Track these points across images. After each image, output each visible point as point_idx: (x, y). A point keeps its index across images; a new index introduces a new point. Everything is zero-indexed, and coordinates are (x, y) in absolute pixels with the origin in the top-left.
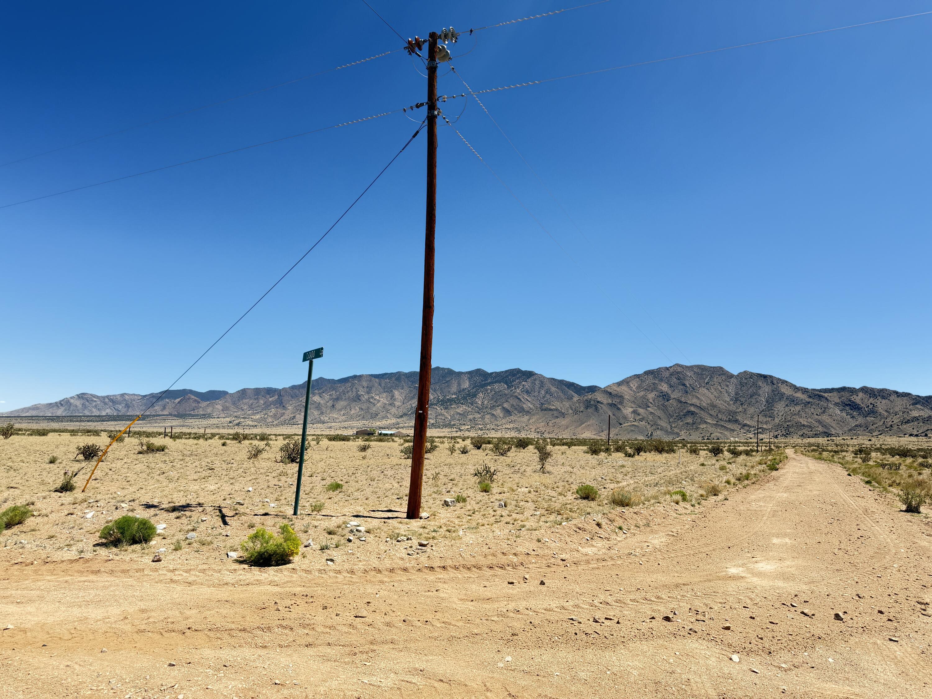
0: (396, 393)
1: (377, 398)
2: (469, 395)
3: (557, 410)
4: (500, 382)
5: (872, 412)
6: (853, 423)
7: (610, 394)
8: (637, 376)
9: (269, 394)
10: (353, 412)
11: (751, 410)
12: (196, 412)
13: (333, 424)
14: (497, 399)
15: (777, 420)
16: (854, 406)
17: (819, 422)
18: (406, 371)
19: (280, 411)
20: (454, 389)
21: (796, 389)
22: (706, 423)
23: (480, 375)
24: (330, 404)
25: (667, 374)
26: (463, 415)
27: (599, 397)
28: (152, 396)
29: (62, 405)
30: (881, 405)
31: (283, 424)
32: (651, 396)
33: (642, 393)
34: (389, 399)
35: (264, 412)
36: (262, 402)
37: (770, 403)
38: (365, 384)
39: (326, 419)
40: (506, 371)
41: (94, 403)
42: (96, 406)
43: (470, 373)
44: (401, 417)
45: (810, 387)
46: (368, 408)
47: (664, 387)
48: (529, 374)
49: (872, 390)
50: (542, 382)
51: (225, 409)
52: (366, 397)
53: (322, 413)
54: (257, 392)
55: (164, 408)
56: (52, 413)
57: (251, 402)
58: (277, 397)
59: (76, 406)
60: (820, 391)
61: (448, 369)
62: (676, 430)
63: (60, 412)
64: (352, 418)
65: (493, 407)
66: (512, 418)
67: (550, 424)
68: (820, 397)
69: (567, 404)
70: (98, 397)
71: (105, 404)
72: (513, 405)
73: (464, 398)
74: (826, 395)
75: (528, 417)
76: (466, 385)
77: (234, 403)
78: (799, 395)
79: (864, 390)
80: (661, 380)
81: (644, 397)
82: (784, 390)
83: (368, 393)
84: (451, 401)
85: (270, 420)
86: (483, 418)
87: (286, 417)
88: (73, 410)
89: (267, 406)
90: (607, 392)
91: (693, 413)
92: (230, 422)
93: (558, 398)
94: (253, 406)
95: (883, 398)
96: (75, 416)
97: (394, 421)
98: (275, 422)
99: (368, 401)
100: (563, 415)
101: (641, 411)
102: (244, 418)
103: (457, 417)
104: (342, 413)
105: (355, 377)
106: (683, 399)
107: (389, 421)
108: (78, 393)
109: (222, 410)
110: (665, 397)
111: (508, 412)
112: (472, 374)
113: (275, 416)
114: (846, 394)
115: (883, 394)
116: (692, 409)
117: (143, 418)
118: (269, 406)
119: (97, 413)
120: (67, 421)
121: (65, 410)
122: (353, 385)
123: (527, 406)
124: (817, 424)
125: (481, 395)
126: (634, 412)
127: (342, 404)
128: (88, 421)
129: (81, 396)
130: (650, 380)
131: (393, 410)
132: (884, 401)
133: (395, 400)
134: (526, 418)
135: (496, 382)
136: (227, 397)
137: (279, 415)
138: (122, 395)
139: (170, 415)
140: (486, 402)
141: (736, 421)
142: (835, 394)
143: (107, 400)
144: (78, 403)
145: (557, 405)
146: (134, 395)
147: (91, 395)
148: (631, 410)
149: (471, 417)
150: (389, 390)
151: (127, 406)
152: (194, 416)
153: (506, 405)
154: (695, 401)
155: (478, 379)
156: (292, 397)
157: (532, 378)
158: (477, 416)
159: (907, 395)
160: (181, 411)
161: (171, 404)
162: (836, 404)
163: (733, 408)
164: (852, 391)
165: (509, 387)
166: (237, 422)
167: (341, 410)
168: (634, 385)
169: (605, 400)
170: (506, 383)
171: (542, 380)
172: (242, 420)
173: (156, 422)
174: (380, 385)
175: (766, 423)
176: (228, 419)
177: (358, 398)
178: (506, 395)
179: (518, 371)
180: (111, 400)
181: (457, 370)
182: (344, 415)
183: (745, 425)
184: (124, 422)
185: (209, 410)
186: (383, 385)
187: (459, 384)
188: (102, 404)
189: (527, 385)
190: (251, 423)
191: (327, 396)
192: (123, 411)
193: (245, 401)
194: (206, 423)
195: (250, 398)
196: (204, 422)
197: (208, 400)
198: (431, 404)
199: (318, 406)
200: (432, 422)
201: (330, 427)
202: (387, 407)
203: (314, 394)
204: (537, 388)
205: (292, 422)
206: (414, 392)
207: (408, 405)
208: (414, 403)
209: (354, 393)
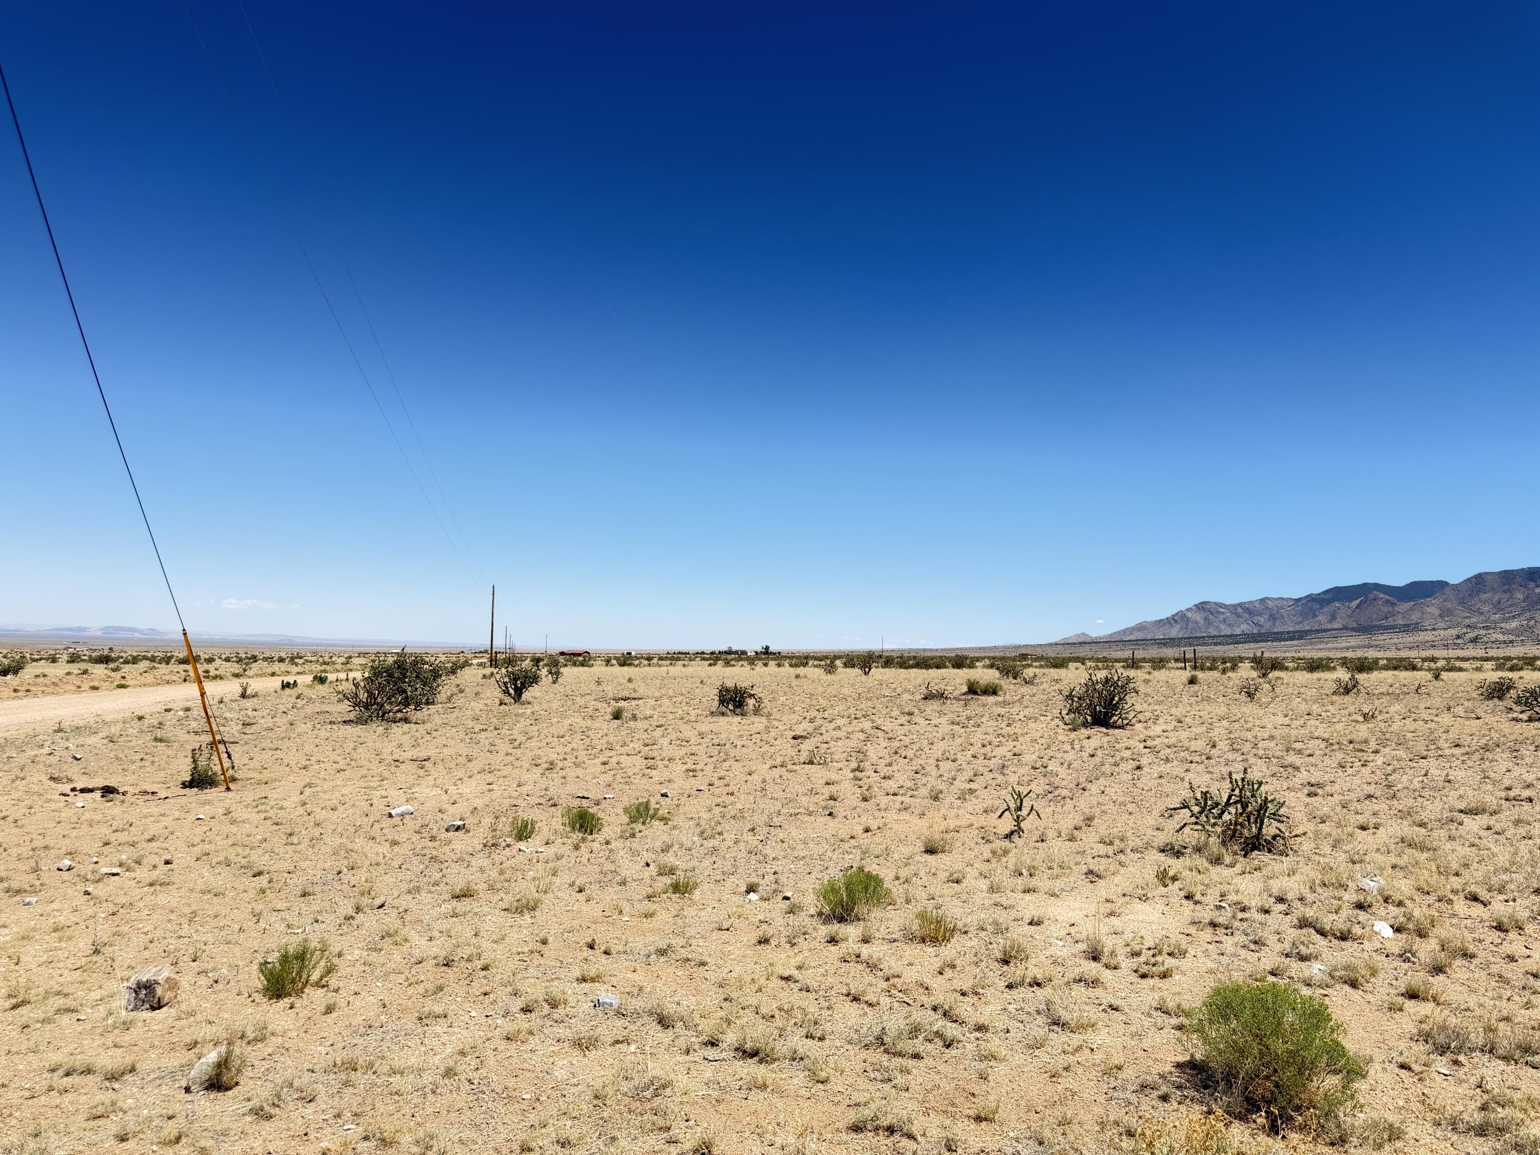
9: (1533, 580)
12: (1391, 621)
28: (1311, 598)
29: (1176, 621)
35: (1528, 615)
36: (1520, 596)
41: (1222, 617)
42: (1224, 620)
51: (1445, 613)
54: (1508, 578)
55: (1333, 617)
56: (1164, 635)
57: (1497, 597)
59: (1196, 622)
63: (1174, 632)
70: (1225, 606)
71: (1238, 616)
77: (1462, 602)
88: (1193, 628)
89: (1532, 604)
92: (1458, 637)
94: (1502, 606)
96: (1196, 637)
102: (1485, 628)
108: (1197, 603)
109: (1441, 616)
117: (1300, 635)
119: (1228, 631)
120: (1186, 645)
121: (1182, 629)
128: (1216, 644)
129: (1202, 607)
136: (1447, 590)
138: (1263, 601)
139: (1345, 628)
143: (1240, 610)
144: (1198, 617)
146: (1282, 599)
147: (1215, 603)
151: (1273, 618)
152: (1387, 628)
160: (1363, 621)
161: (1344, 611)
166: (1472, 635)
172: (1482, 632)
173: (1321, 642)
176: (1454, 632)
180: (1245, 610)
184: (1269, 643)
185: (1415, 617)
188: (1234, 617)
190: (1501, 637)
192: (1267, 626)
193: (1483, 596)
194: (1411, 639)
195: (1493, 590)
196: (1409, 639)
197: (1411, 599)
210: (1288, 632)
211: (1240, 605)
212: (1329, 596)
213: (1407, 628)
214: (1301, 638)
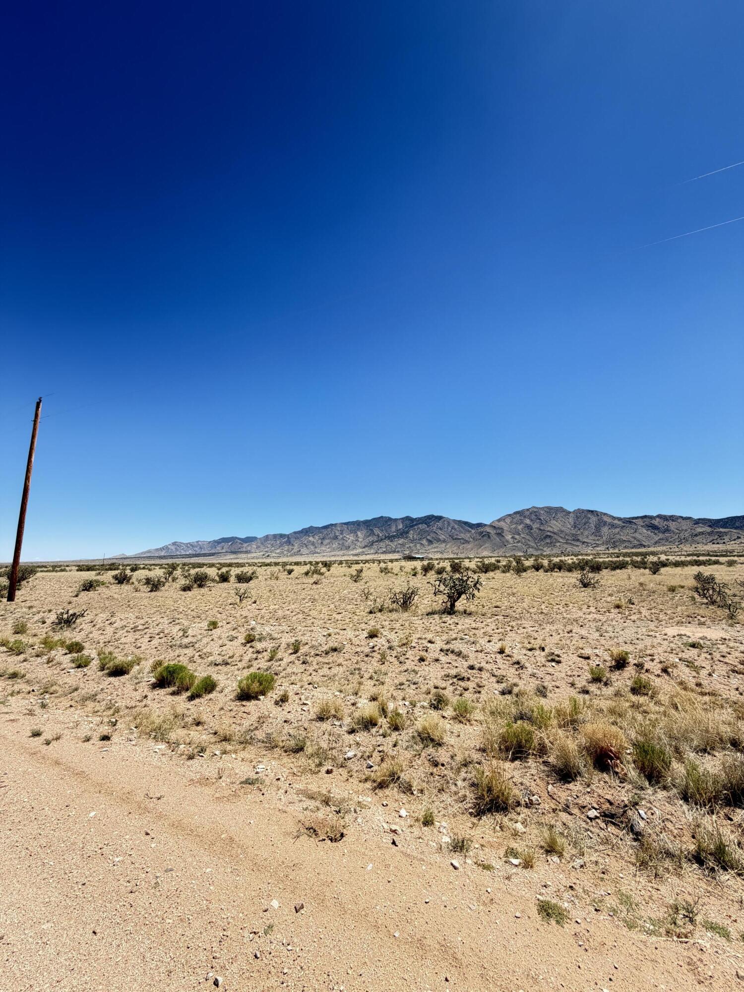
0: (359, 533)
1: (348, 536)
2: (404, 532)
3: (462, 539)
4: (422, 524)
5: (667, 530)
6: (656, 538)
7: (495, 527)
8: (509, 515)
9: (282, 537)
10: (334, 546)
11: (586, 533)
12: (242, 550)
13: (325, 554)
14: (422, 533)
15: (604, 538)
16: (654, 527)
17: (635, 538)
18: (362, 520)
19: (291, 547)
20: (393, 529)
21: (614, 518)
22: (559, 542)
23: (409, 520)
24: (320, 541)
25: (528, 513)
26: (403, 545)
27: (488, 530)
28: (215, 541)
30: (673, 525)
31: (295, 554)
32: (520, 527)
33: (514, 526)
36: (278, 542)
37: (598, 528)
38: (339, 529)
40: (425, 517)
42: (183, 549)
43: (402, 519)
44: (364, 547)
45: (622, 517)
46: (343, 543)
47: (528, 521)
48: (440, 518)
49: (665, 516)
50: (449, 522)
51: (258, 547)
52: (341, 536)
53: (316, 547)
55: (223, 548)
57: (272, 542)
58: (287, 539)
59: (172, 550)
60: (629, 518)
61: (389, 517)
62: (541, 548)
64: (334, 550)
65: (420, 539)
66: (435, 545)
67: (461, 548)
68: (630, 522)
69: (469, 535)
71: (188, 547)
72: (433, 537)
73: (401, 534)
74: (634, 521)
75: (445, 544)
76: (400, 526)
77: (262, 544)
78: (616, 522)
79: (659, 516)
80: (525, 517)
81: (515, 528)
82: (605, 519)
83: (342, 534)
84: (394, 536)
85: (285, 553)
86: (415, 546)
88: (170, 552)
89: (281, 545)
90: (491, 526)
91: (550, 536)
93: (460, 532)
94: (274, 545)
95: (673, 521)
97: (361, 550)
98: (289, 554)
99: (343, 539)
100: (467, 542)
101: (517, 537)
103: (399, 546)
105: (332, 525)
106: (542, 528)
107: (358, 551)
110: (529, 527)
111: (430, 542)
113: (288, 551)
114: (647, 520)
115: (673, 518)
116: (549, 534)
117: (213, 554)
123: (442, 537)
124: (633, 540)
125: (411, 532)
126: (513, 538)
127: (327, 541)
130: (518, 517)
131: (359, 544)
132: (674, 523)
135: (419, 524)
138: (197, 542)
139: (226, 552)
141: (578, 540)
142: (640, 520)
144: (173, 548)
145: (462, 536)
148: (511, 536)
149: (407, 546)
150: (354, 532)
151: (201, 548)
153: (428, 537)
154: (549, 529)
155: (408, 522)
157: (442, 520)
158: (411, 545)
159: (690, 518)
160: (233, 550)
161: (226, 546)
162: (642, 526)
163: (574, 532)
164: (651, 518)
165: (428, 526)
167: (326, 545)
168: (508, 520)
169: (492, 532)
170: (426, 524)
175: (598, 540)
176: (262, 553)
177: (336, 538)
178: (427, 531)
180: (191, 545)
181: (393, 517)
183: (584, 543)
185: (249, 548)
186: (350, 529)
187: (396, 526)
188: (186, 548)
189: (439, 524)
190: (275, 555)
196: (249, 555)
197: (246, 542)
198: (382, 539)
199: (313, 544)
200: (384, 550)
201: (324, 556)
202: (354, 542)
203: (309, 536)
204: (446, 526)
205: (299, 553)
206: (370, 532)
207: (367, 540)
208: (371, 539)
209: (333, 535)
214: (213, 555)
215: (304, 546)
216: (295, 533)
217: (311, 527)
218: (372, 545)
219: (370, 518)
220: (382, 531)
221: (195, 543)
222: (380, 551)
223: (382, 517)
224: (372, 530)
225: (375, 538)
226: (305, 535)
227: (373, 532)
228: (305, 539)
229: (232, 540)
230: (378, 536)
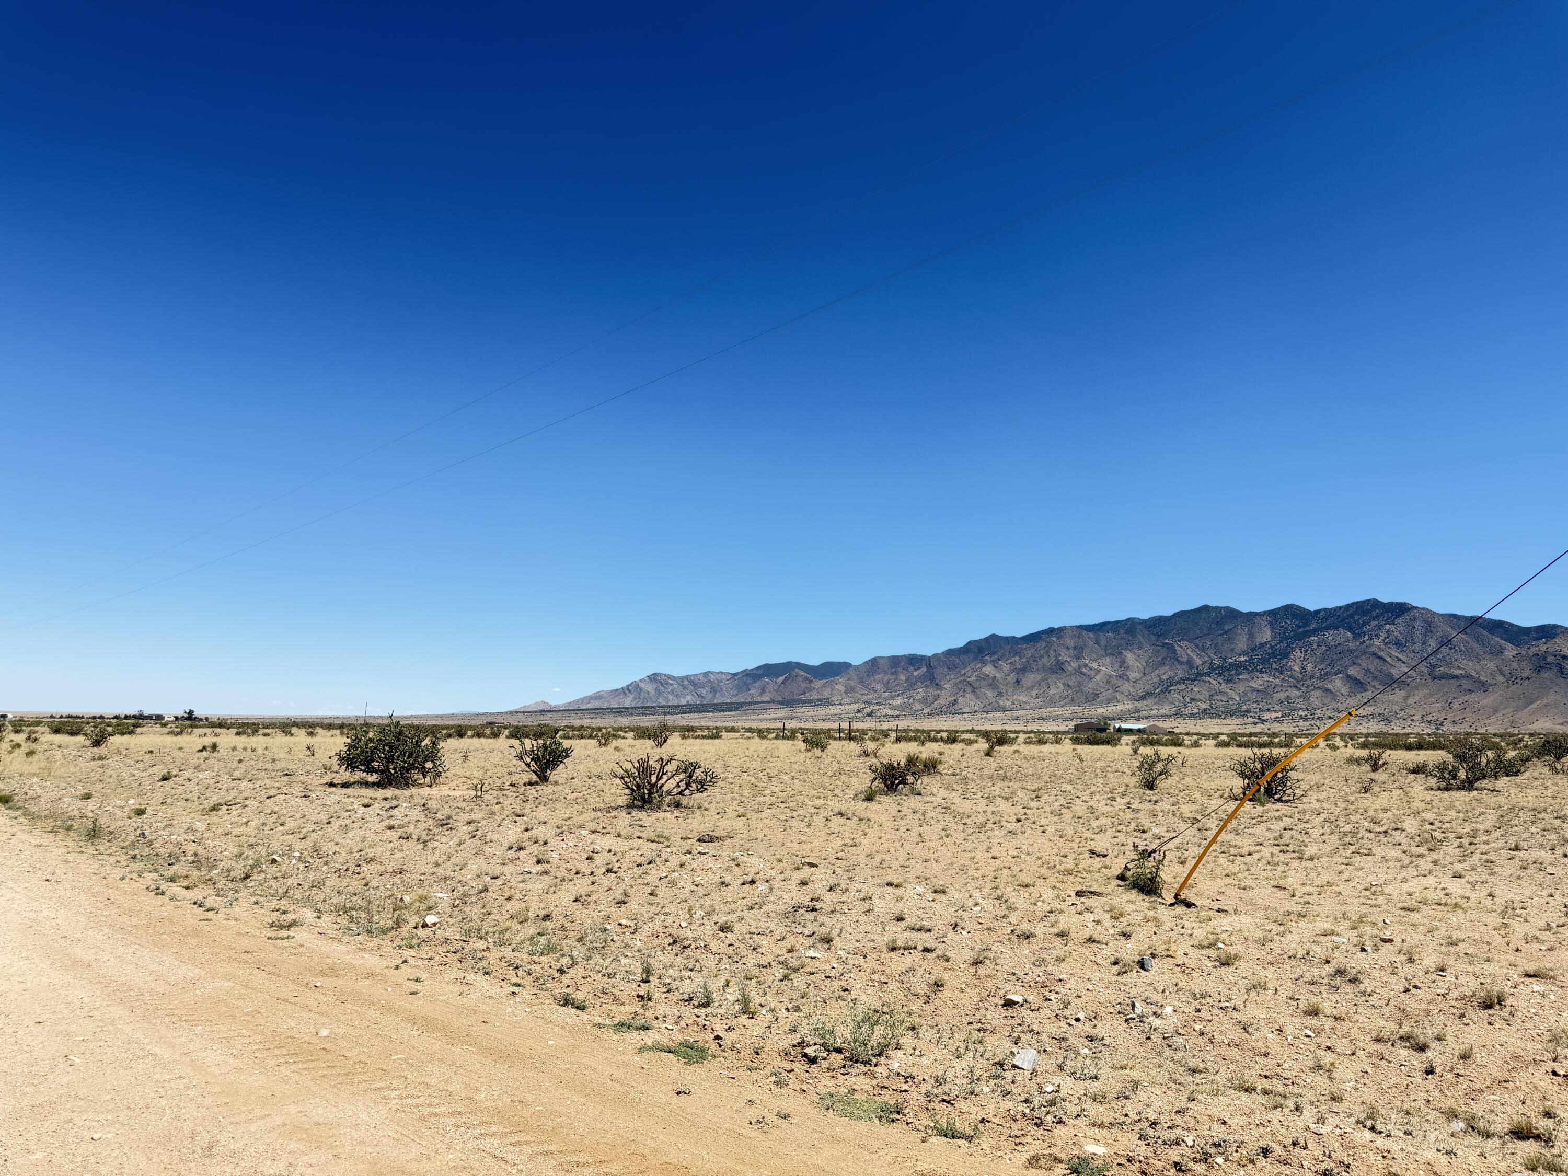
0: (1130, 657)
1: (1095, 665)
2: (1273, 655)
3: (1468, 676)
4: (1336, 628)
9: (912, 665)
10: (1053, 691)
12: (808, 696)
13: (1021, 713)
14: (1333, 660)
18: (1145, 616)
19: (933, 691)
20: (1242, 643)
23: (1294, 616)
24: (1012, 678)
26: (1265, 692)
28: (746, 673)
29: (630, 691)
31: (940, 712)
34: (1116, 666)
35: (908, 694)
36: (903, 678)
38: (1070, 642)
39: (1008, 703)
40: (1348, 606)
41: (671, 688)
42: (673, 691)
43: (1272, 613)
44: (1143, 698)
46: (1080, 684)
48: (1400, 609)
50: (1429, 624)
51: (849, 690)
52: (1074, 665)
53: (1000, 694)
54: (895, 661)
55: (763, 691)
56: (619, 704)
57: (886, 679)
58: (925, 669)
59: (648, 693)
61: (1227, 608)
63: (628, 702)
64: (1052, 702)
65: (1324, 676)
66: (1370, 695)
67: (1456, 705)
69: (1491, 665)
70: (674, 678)
71: (685, 688)
72: (1367, 670)
73: (1264, 661)
75: (1403, 693)
76: (1266, 635)
77: (862, 681)
83: (1077, 658)
84: (1238, 667)
85: (918, 706)
86: (1305, 697)
87: (942, 701)
88: (644, 698)
89: (911, 684)
92: (859, 711)
93: (1468, 653)
94: (890, 685)
96: (648, 707)
97: (1129, 705)
98: (926, 711)
99: (1078, 671)
100: (1484, 687)
102: (878, 704)
103: (1253, 696)
104: (1034, 693)
105: (1051, 631)
107: (1120, 707)
108: (649, 674)
109: (846, 693)
111: (1358, 685)
112: (1274, 615)
113: (924, 701)
117: (735, 707)
118: (915, 684)
119: (673, 701)
120: (638, 715)
121: (635, 699)
122: (1049, 645)
123: (1397, 671)
125: (1298, 653)
127: (1032, 677)
128: (665, 714)
129: (653, 678)
131: (1127, 687)
133: (1128, 668)
134: (1399, 695)
135: (1327, 628)
136: (851, 671)
137: (930, 699)
138: (706, 674)
139: (772, 701)
140: (1309, 667)
143: (686, 682)
144: (650, 688)
145: (1468, 666)
146: (722, 673)
147: (666, 675)
149: (1281, 695)
150: (1115, 652)
151: (714, 690)
152: (805, 702)
153: (1352, 671)
155: (1290, 624)
156: (949, 669)
157: (1406, 616)
158: (1294, 693)
160: (787, 695)
161: (772, 684)
165: (1356, 636)
166: (868, 710)
167: (1032, 688)
170: (1350, 629)
171: (1428, 619)
172: (876, 707)
173: (754, 713)
174: (1097, 642)
176: (855, 707)
177: (1059, 667)
178: (1351, 651)
179: (1374, 604)
180: (690, 682)
181: (1245, 610)
182: (1037, 697)
185: (826, 693)
186: (1103, 643)
187: (1251, 636)
188: (681, 688)
189: (1397, 629)
190: (889, 712)
191: (1006, 667)
192: (708, 698)
193: (877, 677)
194: (823, 712)
195: (885, 673)
196: (821, 712)
197: (824, 677)
198: (1199, 675)
199: (993, 683)
200: (1204, 706)
201: (1017, 718)
202: (1114, 681)
203: (984, 663)
204: (1418, 635)
205: (952, 709)
206: (1164, 653)
207: (1154, 677)
208: (1165, 673)
209: (1053, 660)
210: (726, 704)
211: (687, 677)
212: (760, 672)
213: (822, 702)
214: (736, 709)
215: (969, 689)
216: (950, 653)
217: (993, 636)
218: (1167, 691)
219: (1168, 612)
220: (1204, 649)
221: (701, 677)
222: (1192, 708)
223: (1205, 609)
224: (1170, 648)
225: (1181, 672)
226: (975, 659)
227: (1174, 652)
228: (970, 673)
229: (787, 670)
230: (1190, 663)
